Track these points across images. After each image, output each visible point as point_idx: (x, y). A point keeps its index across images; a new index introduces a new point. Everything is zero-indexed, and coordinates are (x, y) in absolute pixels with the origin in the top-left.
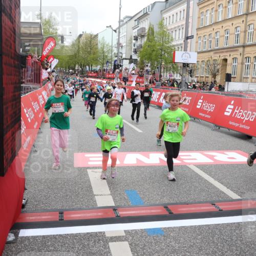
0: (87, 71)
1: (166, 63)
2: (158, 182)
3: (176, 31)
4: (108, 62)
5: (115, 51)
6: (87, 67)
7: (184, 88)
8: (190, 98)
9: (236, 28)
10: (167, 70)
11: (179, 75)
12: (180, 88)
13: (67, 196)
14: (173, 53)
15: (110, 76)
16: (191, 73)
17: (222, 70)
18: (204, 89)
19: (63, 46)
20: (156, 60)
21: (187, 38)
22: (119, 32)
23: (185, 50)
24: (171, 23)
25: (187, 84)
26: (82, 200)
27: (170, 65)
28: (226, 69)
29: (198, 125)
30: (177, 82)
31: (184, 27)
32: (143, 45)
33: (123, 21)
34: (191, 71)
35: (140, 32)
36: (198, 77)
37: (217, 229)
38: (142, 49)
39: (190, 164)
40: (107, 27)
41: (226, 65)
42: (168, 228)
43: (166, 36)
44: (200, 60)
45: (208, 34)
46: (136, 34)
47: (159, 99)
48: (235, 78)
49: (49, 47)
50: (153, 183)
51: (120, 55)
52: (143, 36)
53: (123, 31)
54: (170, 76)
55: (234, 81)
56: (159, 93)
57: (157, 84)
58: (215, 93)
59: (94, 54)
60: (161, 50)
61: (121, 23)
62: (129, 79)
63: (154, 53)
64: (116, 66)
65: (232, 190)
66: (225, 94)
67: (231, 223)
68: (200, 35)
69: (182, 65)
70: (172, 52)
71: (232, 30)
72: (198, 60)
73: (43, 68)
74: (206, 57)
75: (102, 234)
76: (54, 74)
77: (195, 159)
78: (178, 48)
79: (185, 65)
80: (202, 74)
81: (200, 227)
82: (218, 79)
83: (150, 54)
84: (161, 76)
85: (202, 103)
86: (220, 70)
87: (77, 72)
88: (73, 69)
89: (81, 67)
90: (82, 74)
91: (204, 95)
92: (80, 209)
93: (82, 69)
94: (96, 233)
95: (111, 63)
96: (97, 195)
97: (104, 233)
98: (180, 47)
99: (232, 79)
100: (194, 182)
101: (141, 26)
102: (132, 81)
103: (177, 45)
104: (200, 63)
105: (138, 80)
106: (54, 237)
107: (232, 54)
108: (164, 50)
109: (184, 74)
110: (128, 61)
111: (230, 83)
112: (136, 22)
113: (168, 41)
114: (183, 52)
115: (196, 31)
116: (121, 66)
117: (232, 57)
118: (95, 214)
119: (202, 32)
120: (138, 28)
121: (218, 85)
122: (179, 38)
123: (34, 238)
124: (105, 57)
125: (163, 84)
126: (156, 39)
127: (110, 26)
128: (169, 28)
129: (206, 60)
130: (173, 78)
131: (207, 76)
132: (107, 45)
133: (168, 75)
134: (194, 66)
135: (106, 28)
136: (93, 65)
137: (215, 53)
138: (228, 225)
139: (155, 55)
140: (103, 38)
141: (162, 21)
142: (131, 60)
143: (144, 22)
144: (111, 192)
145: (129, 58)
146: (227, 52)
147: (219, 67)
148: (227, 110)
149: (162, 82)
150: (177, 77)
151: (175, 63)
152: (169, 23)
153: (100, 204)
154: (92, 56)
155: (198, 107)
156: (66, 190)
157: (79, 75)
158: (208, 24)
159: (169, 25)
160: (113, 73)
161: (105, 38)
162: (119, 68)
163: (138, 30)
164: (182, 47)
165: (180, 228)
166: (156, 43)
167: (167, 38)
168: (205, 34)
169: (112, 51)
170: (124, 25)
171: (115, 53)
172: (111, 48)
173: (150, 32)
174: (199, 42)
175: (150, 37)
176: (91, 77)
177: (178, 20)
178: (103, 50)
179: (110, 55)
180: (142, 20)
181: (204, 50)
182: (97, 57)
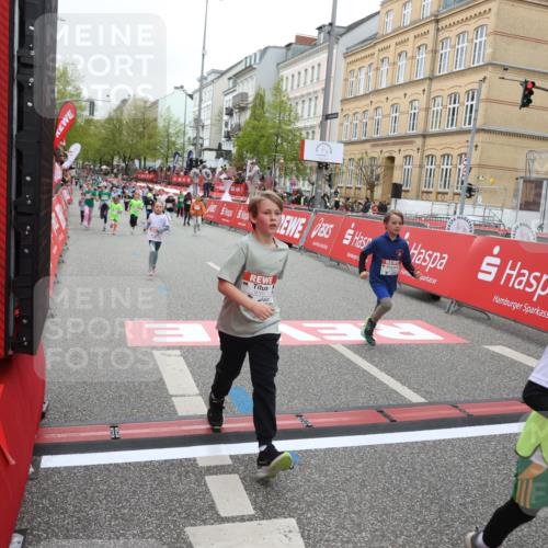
0: (136, 170)
1: (286, 160)
3: (303, 101)
4: (176, 153)
5: (191, 133)
6: (137, 162)
7: (318, 207)
8: (332, 226)
9: (411, 102)
10: (286, 174)
11: (307, 182)
12: (312, 207)
13: (120, 397)
14: (298, 141)
15: (180, 180)
16: (330, 180)
17: (385, 176)
18: (353, 211)
19: (92, 120)
20: (266, 153)
21: (327, 117)
22: (201, 100)
23: (323, 138)
24: (295, 87)
25: (325, 200)
26: (149, 404)
27: (292, 165)
28: (392, 176)
29: (345, 275)
31: (321, 94)
32: (242, 125)
33: (206, 79)
34: (330, 176)
35: (237, 100)
36: (341, 188)
37: (388, 452)
38: (241, 133)
39: (336, 342)
40: (176, 88)
41: (392, 168)
42: (306, 451)
43: (285, 111)
44: (348, 158)
45: (361, 111)
46: (230, 104)
48: (408, 191)
49: (65, 121)
51: (201, 141)
52: (242, 109)
53: (208, 93)
54: (293, 184)
55: (406, 198)
58: (372, 218)
59: (150, 137)
60: (277, 135)
61: (205, 82)
62: (216, 187)
63: (263, 141)
64: (193, 163)
65: (409, 387)
67: (412, 443)
68: (348, 112)
69: (316, 165)
70: (296, 140)
71: (404, 104)
72: (345, 157)
73: (57, 161)
74: (357, 151)
75: (192, 462)
76: (73, 172)
77: (344, 335)
78: (308, 133)
79: (322, 166)
80: (349, 183)
81: (360, 449)
82: (378, 193)
83: (257, 142)
85: (353, 236)
86: (381, 176)
87: (115, 171)
88: (109, 164)
89: (124, 161)
90: (127, 174)
91: (356, 221)
92: (148, 420)
93: (127, 165)
94: (181, 460)
95: (182, 156)
96: (176, 396)
97: (195, 460)
98: (310, 132)
99: (403, 194)
100: (346, 374)
101: (240, 89)
102: (223, 192)
103: (305, 128)
104: (347, 162)
106: (106, 468)
107: (403, 148)
108: (282, 137)
109: (320, 182)
110: (214, 153)
111: (399, 201)
112: (231, 81)
113: (290, 120)
114: (318, 142)
115: (340, 103)
116: (202, 162)
117: (403, 154)
118: (176, 428)
119: (350, 107)
120: (234, 94)
121: (377, 204)
122: (310, 115)
123: (69, 470)
124: (171, 144)
126: (267, 115)
127: (182, 87)
128: (291, 96)
129: (357, 157)
130: (296, 188)
131: (359, 186)
132: (176, 122)
133: (288, 184)
134: (336, 168)
135: (173, 90)
136: (148, 158)
137: (374, 146)
138: (406, 445)
139: (265, 145)
140: (169, 108)
141: (279, 84)
142: (220, 153)
143: (245, 82)
144: (200, 390)
145: (216, 147)
146: (394, 144)
147: (379, 171)
150: (304, 186)
151: (302, 160)
152: (292, 88)
153: (181, 412)
154: (146, 141)
155: (346, 242)
156: (118, 387)
157: (120, 176)
158: (361, 93)
159: (292, 91)
160: (186, 173)
161: (172, 109)
162: (197, 166)
163: (234, 97)
164: (313, 132)
165: (327, 451)
166: (267, 122)
167: (287, 113)
168: (357, 110)
169: (184, 134)
170: (207, 85)
171: (189, 138)
172: (182, 128)
173: (258, 102)
174: (346, 124)
175: (257, 112)
176: (144, 180)
177: (309, 83)
178: (167, 131)
179: (180, 141)
180: (242, 79)
181: (353, 139)
182: (156, 144)
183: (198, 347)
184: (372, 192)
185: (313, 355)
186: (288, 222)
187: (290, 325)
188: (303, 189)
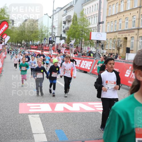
0: (30, 45)
1: (85, 40)
2: (78, 124)
3: (92, 18)
4: (45, 39)
5: (50, 31)
6: (31, 42)
7: (97, 57)
9: (133, 16)
10: (86, 45)
11: (94, 48)
12: (95, 57)
15: (46, 48)
17: (124, 45)
19: (14, 27)
20: (78, 37)
21: (100, 23)
22: (53, 19)
23: (98, 31)
24: (89, 13)
25: (100, 55)
27: (88, 42)
28: (126, 44)
30: (92, 53)
31: (98, 15)
32: (69, 28)
33: (55, 11)
34: (102, 45)
36: (107, 50)
38: (68, 30)
40: (45, 14)
41: (126, 42)
43: (85, 22)
44: (109, 38)
45: (114, 20)
46: (65, 20)
47: (80, 65)
48: (133, 50)
50: (75, 124)
51: (54, 34)
52: (69, 21)
53: (56, 17)
54: (88, 49)
55: (132, 53)
56: (80, 61)
57: (79, 54)
58: (118, 61)
60: (82, 31)
61: (54, 12)
63: (77, 33)
64: (51, 42)
66: (125, 62)
68: (109, 21)
69: (96, 41)
70: (89, 32)
71: (130, 17)
72: (108, 38)
74: (113, 36)
78: (94, 29)
79: (98, 42)
80: (110, 48)
82: (121, 51)
83: (74, 34)
84: (82, 49)
86: (122, 45)
87: (23, 46)
88: (21, 43)
89: (26, 42)
90: (27, 47)
93: (27, 43)
95: (47, 39)
96: (35, 134)
98: (95, 29)
99: (131, 51)
101: (68, 14)
103: (93, 28)
104: (109, 40)
105: (66, 51)
107: (130, 34)
108: (84, 31)
109: (98, 48)
110: (59, 38)
111: (129, 54)
112: (65, 11)
113: (87, 25)
114: (97, 33)
115: (106, 18)
116: (54, 41)
117: (130, 36)
119: (110, 19)
122: (94, 23)
124: (43, 35)
125: (83, 55)
126: (78, 23)
127: (47, 14)
128: (87, 16)
129: (113, 38)
130: (90, 50)
131: (114, 49)
132: (45, 27)
134: (105, 42)
136: (35, 41)
137: (119, 33)
139: (78, 34)
140: (42, 22)
141: (83, 11)
142: (61, 38)
143: (70, 11)
144: (45, 131)
145: (60, 36)
146: (127, 32)
147: (122, 43)
148: (127, 73)
149: (83, 53)
150: (93, 50)
151: (91, 40)
152: (88, 13)
154: (34, 34)
156: (13, 130)
157: (24, 48)
158: (114, 14)
159: (87, 14)
163: (66, 17)
166: (78, 26)
167: (86, 22)
169: (48, 31)
170: (56, 13)
171: (50, 33)
172: (47, 29)
173: (75, 18)
174: (108, 25)
175: (74, 22)
176: (33, 49)
177: (94, 11)
178: (42, 30)
179: (46, 34)
180: (69, 10)
181: (111, 31)
182: (38, 36)
183: (46, 113)
184: (119, 51)
185: (91, 116)
186: (86, 63)
187: (83, 104)
188: (92, 50)
